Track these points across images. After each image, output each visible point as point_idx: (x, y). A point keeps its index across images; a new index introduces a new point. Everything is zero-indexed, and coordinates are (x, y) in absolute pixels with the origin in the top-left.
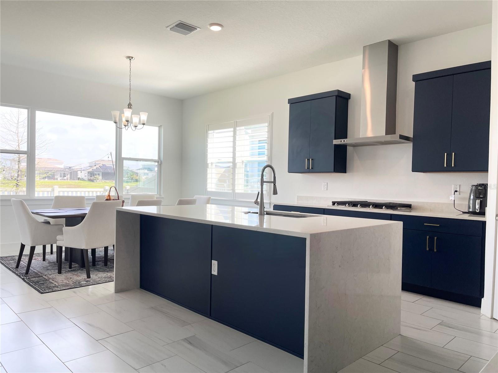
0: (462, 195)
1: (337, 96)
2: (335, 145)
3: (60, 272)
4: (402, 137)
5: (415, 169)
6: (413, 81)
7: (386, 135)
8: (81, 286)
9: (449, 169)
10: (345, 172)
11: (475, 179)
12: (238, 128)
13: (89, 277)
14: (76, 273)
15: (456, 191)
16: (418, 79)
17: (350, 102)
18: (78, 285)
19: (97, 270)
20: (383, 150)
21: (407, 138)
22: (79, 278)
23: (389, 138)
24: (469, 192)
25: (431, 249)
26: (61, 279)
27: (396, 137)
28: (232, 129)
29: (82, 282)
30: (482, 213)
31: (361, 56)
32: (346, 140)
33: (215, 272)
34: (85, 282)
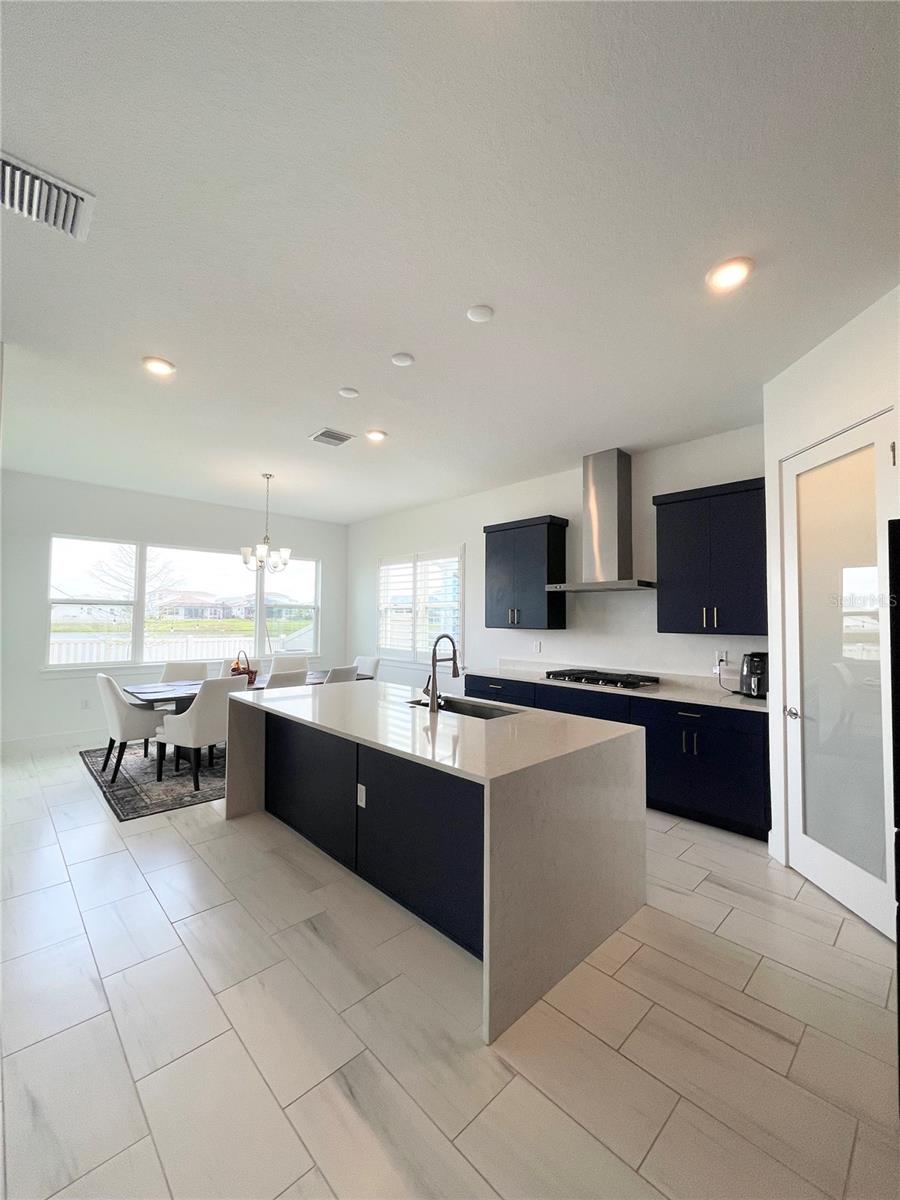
0: (730, 666)
1: (549, 524)
2: (549, 592)
3: (159, 779)
4: (642, 584)
5: (663, 628)
6: (654, 504)
7: (619, 579)
8: (182, 805)
9: (710, 630)
10: (565, 628)
11: (748, 645)
12: (419, 564)
13: (197, 788)
14: (181, 781)
15: (722, 660)
16: (659, 501)
17: (568, 529)
18: (179, 803)
19: (213, 774)
20: (614, 599)
21: (649, 585)
22: (183, 791)
23: (625, 583)
24: (741, 661)
25: (690, 750)
26: (158, 791)
27: (633, 583)
28: (411, 565)
29: (186, 799)
30: (762, 696)
31: (581, 470)
32: (562, 585)
33: (362, 803)
34: (189, 799)
